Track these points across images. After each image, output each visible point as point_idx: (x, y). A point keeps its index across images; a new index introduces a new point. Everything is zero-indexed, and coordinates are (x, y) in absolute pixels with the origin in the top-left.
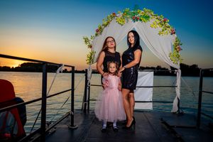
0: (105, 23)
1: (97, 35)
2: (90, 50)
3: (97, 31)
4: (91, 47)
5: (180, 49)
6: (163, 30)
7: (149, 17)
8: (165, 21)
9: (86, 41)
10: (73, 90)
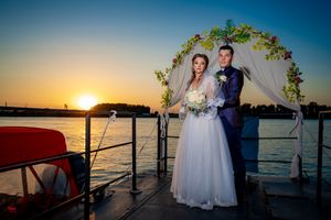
0: (186, 48)
1: (174, 66)
2: (165, 88)
3: (175, 61)
4: (167, 83)
5: (300, 81)
6: (272, 54)
7: (248, 36)
8: (274, 40)
9: (159, 75)
10: (134, 143)
